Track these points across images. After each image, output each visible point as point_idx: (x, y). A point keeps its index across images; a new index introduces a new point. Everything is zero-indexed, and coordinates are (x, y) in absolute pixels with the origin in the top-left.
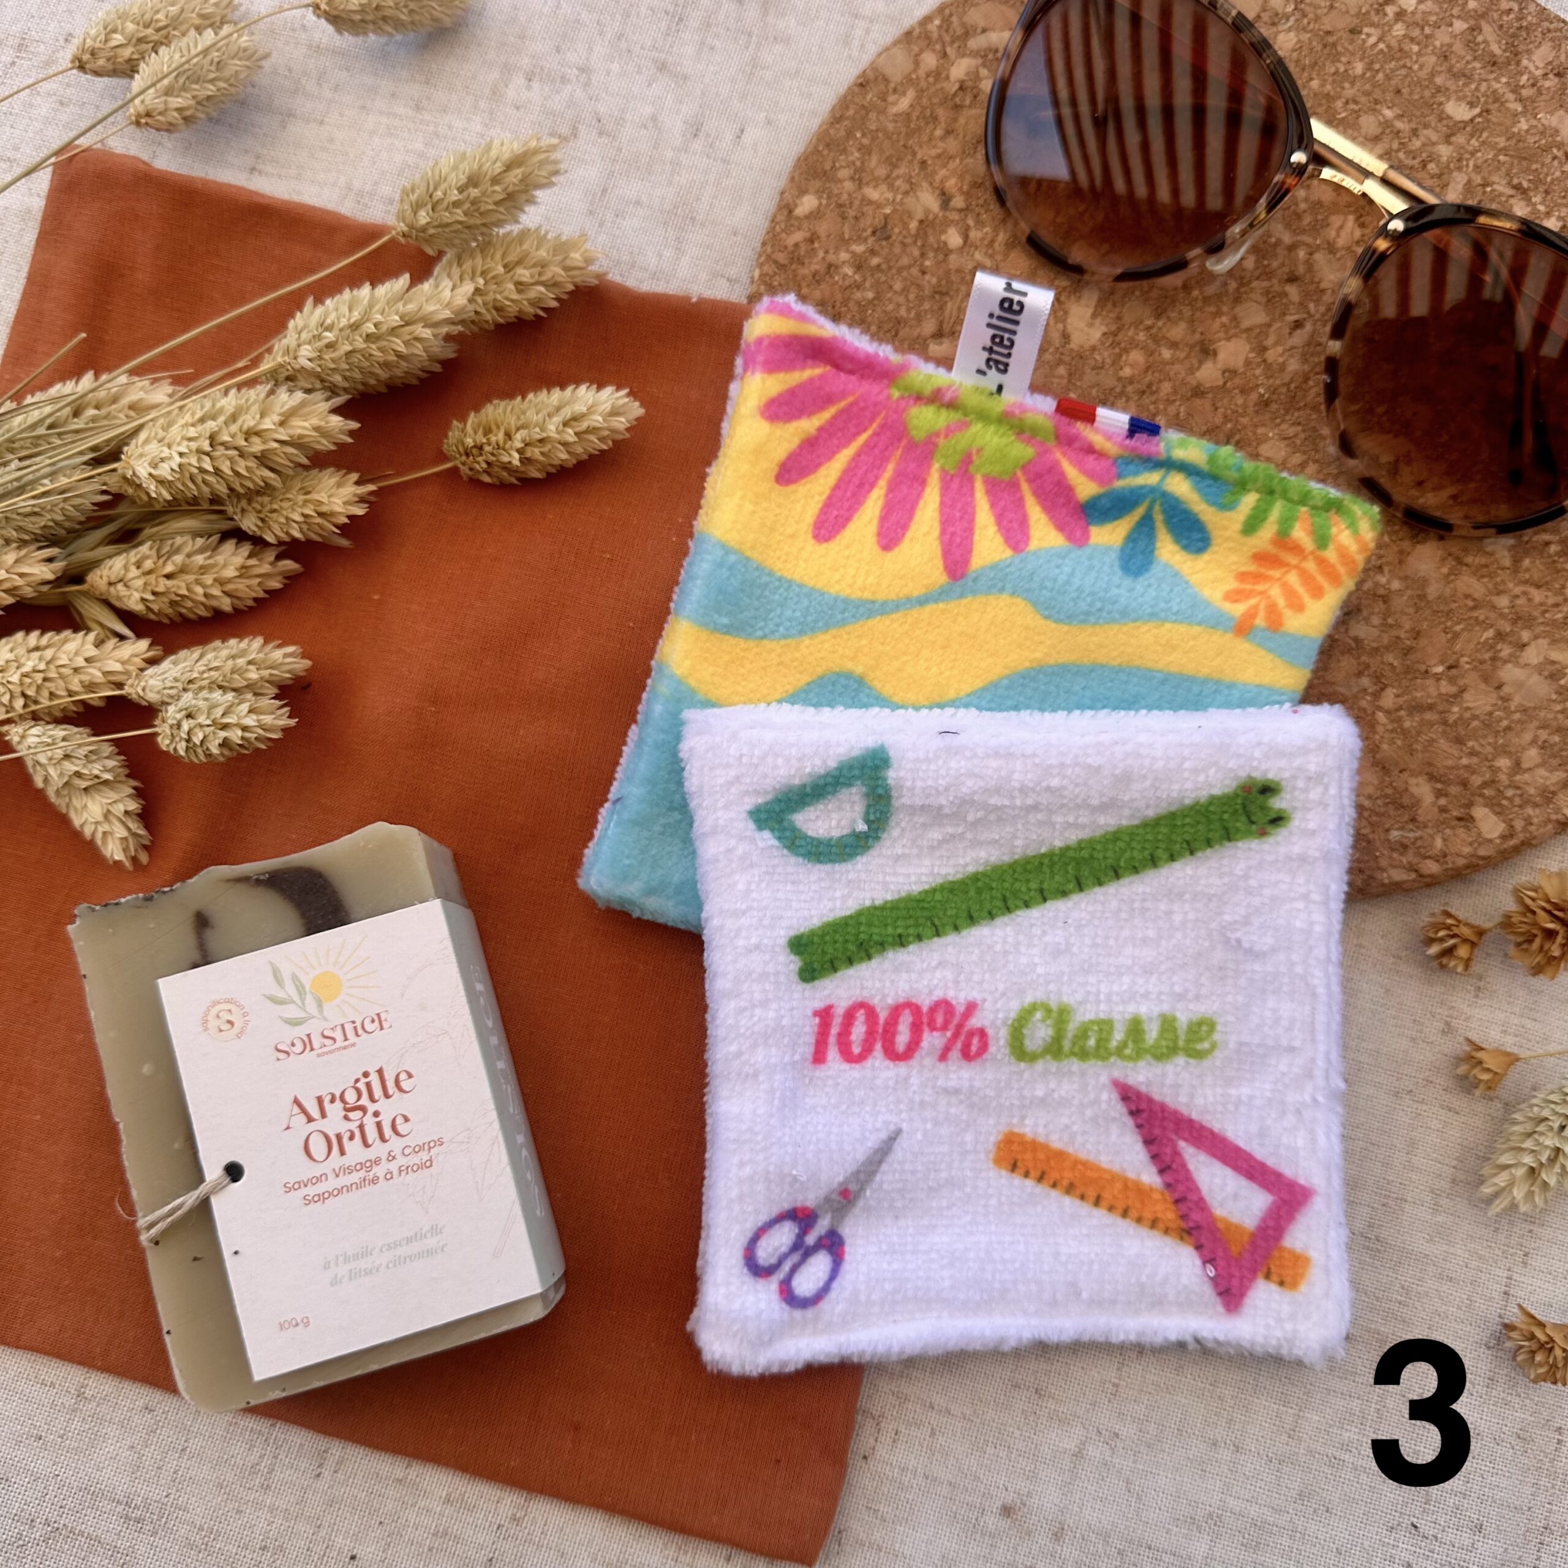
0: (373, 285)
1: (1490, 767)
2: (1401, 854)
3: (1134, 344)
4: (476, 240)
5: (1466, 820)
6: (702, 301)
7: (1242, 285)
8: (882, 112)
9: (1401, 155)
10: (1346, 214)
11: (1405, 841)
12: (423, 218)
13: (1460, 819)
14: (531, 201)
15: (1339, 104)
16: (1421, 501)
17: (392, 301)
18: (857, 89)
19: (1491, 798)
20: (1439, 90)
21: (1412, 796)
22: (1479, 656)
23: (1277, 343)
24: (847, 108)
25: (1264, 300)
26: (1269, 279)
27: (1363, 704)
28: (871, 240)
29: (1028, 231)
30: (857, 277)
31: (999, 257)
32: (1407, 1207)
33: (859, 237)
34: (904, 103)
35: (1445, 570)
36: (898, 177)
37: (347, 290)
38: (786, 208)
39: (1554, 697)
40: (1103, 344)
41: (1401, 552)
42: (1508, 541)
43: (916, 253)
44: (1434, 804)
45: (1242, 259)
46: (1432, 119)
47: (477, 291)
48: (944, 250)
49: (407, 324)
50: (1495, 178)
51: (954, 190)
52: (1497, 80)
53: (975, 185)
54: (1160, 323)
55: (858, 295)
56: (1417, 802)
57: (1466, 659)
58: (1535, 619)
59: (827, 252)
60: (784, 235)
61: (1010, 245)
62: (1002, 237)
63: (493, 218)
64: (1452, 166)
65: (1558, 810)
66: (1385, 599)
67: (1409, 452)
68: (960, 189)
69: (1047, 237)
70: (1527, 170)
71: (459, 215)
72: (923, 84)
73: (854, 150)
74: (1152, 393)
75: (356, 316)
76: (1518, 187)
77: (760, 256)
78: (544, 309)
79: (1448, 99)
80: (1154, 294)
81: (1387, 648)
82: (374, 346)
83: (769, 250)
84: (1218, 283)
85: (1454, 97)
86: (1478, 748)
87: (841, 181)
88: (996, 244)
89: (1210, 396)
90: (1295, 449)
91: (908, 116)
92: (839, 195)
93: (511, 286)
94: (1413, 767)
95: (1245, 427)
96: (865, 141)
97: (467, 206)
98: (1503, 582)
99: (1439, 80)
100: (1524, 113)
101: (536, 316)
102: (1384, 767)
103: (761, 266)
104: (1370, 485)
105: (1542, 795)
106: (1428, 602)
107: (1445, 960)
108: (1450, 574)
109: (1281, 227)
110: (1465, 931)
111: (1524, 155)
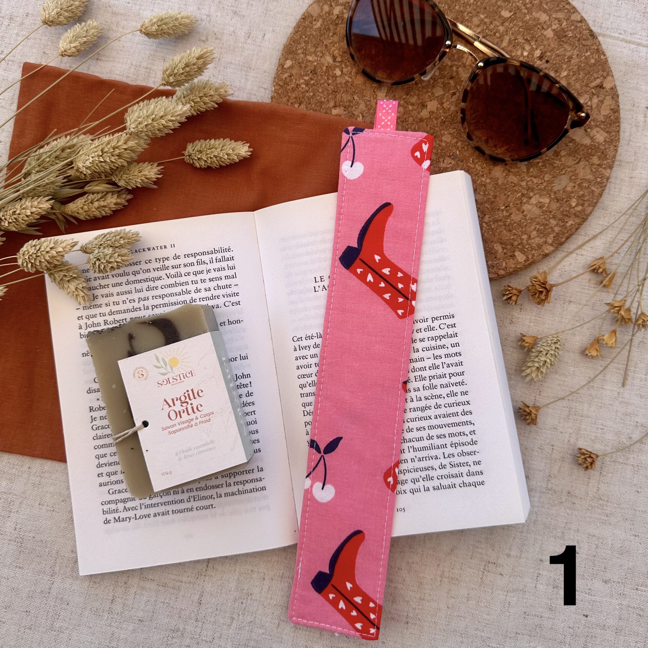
1: (520, 239)
2: (492, 269)
5: (513, 256)
7: (435, 81)
8: (312, 28)
9: (487, 31)
11: (493, 265)
13: (511, 256)
15: (466, 14)
16: (496, 152)
18: (302, 20)
19: (521, 249)
20: (499, 7)
21: (495, 250)
22: (516, 202)
23: (447, 101)
24: (299, 27)
25: (442, 86)
26: (444, 79)
28: (310, 75)
29: (362, 68)
30: (307, 88)
31: (353, 78)
33: (306, 74)
34: (318, 25)
35: (504, 174)
36: (318, 51)
38: (281, 65)
39: (541, 214)
41: (490, 170)
42: (526, 163)
43: (326, 78)
44: (502, 252)
45: (435, 72)
46: (497, 17)
48: (335, 77)
50: (519, 37)
51: (337, 55)
53: (344, 52)
54: (408, 97)
55: (307, 95)
56: (497, 252)
57: (512, 203)
58: (535, 188)
59: (296, 80)
60: (281, 75)
61: (357, 73)
62: (354, 70)
64: (504, 34)
65: (543, 251)
66: (485, 186)
67: (492, 135)
68: (339, 54)
69: (368, 70)
70: (529, 34)
72: (325, 17)
73: (303, 42)
74: (406, 122)
76: (526, 40)
77: (274, 82)
79: (502, 10)
80: (406, 87)
81: (486, 202)
83: (277, 81)
85: (504, 9)
86: (516, 233)
87: (299, 54)
88: (352, 73)
89: (425, 121)
90: (454, 137)
91: (320, 28)
92: (299, 59)
94: (495, 240)
95: (437, 131)
96: (306, 39)
98: (524, 177)
99: (499, 3)
100: (528, 13)
102: (485, 241)
103: (274, 86)
104: (478, 149)
105: (537, 247)
106: (499, 186)
107: (509, 301)
108: (506, 176)
109: (447, 59)
110: (515, 292)
111: (528, 28)
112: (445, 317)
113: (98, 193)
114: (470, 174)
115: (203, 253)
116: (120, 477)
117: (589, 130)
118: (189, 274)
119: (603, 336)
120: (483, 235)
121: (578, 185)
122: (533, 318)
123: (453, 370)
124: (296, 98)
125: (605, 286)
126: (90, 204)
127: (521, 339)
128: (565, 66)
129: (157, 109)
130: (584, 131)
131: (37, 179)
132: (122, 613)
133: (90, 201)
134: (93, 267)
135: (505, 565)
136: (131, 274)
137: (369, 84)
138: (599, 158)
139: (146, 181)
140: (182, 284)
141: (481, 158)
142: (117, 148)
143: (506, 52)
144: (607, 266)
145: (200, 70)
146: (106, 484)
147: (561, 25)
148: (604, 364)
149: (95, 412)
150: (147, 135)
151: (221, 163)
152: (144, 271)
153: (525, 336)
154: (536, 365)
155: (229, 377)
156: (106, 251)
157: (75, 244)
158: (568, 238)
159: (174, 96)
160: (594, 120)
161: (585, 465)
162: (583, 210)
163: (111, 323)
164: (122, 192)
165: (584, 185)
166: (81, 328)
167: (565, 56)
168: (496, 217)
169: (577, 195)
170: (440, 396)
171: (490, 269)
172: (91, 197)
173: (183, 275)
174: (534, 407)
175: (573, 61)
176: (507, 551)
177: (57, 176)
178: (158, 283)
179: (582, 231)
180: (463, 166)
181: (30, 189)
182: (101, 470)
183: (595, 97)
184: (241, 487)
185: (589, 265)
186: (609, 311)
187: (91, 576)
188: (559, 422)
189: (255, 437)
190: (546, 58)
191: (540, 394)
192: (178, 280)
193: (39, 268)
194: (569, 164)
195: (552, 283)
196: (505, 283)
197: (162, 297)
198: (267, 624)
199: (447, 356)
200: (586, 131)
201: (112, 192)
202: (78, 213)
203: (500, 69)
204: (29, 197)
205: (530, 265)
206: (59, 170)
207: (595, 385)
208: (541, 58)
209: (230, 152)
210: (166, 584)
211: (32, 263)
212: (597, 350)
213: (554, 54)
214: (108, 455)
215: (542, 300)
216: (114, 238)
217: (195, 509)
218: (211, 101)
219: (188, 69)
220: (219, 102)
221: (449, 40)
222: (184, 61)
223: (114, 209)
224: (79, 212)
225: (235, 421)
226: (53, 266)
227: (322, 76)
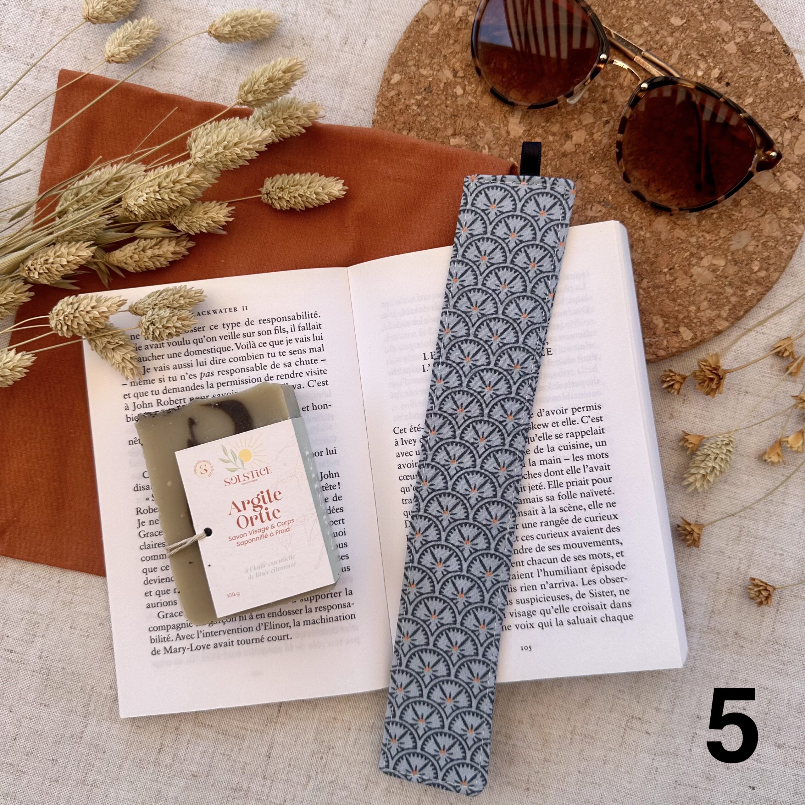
1: (687, 310)
2: (650, 348)
3: (537, 134)
5: (677, 333)
7: (583, 105)
8: (427, 33)
9: (651, 43)
11: (651, 343)
13: (674, 332)
15: (625, 20)
16: (659, 198)
18: (415, 23)
19: (688, 323)
20: (668, 12)
21: (654, 324)
22: (683, 264)
23: (597, 132)
24: (411, 32)
25: (592, 112)
26: (595, 102)
28: (424, 93)
29: (490, 86)
30: (419, 110)
31: (479, 98)
33: (419, 92)
34: (436, 29)
35: (669, 227)
36: (434, 63)
38: (387, 80)
39: (714, 279)
40: (524, 135)
41: (650, 221)
42: (697, 213)
43: (443, 98)
44: (663, 327)
45: (582, 97)
46: (664, 25)
48: (455, 96)
50: (692, 52)
51: (459, 68)
52: (693, 6)
53: (468, 65)
54: (548, 125)
55: (419, 119)
56: (656, 326)
57: (677, 265)
58: (707, 246)
59: (405, 99)
60: (386, 93)
61: (483, 93)
62: (480, 89)
64: (673, 47)
65: (715, 327)
66: (643, 241)
67: (654, 177)
68: (461, 68)
69: (498, 88)
70: (706, 48)
72: (444, 19)
73: (415, 51)
76: (702, 55)
77: (377, 102)
79: (672, 16)
80: (546, 111)
81: (644, 262)
83: (381, 100)
85: (674, 15)
86: (682, 303)
87: (410, 66)
88: (478, 92)
89: (570, 156)
90: (606, 178)
91: (437, 35)
92: (409, 73)
94: (655, 311)
95: (584, 169)
96: (420, 47)
98: (694, 231)
99: (668, 7)
100: (705, 21)
102: (643, 312)
103: (377, 107)
104: (636, 194)
105: (709, 321)
106: (662, 242)
107: (670, 390)
108: (671, 229)
109: (600, 78)
110: (678, 378)
111: (704, 40)
112: (589, 408)
113: (152, 239)
114: (625, 225)
115: (283, 319)
116: (173, 597)
117: (778, 174)
118: (264, 344)
119: (788, 437)
120: (639, 305)
121: (762, 243)
122: (699, 412)
123: (596, 475)
124: (404, 123)
125: (791, 374)
126: (142, 253)
127: (684, 438)
128: (750, 91)
129: (230, 135)
130: (772, 175)
131: (75, 220)
132: (171, 765)
133: (141, 248)
134: (146, 333)
135: (653, 722)
136: (191, 342)
137: (498, 106)
138: (790, 210)
139: (213, 224)
140: (255, 357)
141: (640, 206)
142: (178, 182)
143: (676, 71)
144: (795, 349)
145: (287, 86)
146: (155, 606)
147: (747, 38)
148: (787, 473)
149: (143, 515)
150: (216, 167)
151: (308, 204)
152: (209, 340)
153: (688, 435)
154: (702, 472)
155: (313, 475)
156: (162, 312)
157: (123, 302)
158: (747, 312)
159: (251, 117)
160: (785, 162)
161: (759, 600)
162: (768, 277)
163: (166, 403)
164: (183, 238)
165: (770, 244)
166: (127, 408)
167: (751, 77)
168: (657, 281)
169: (761, 256)
170: (579, 508)
171: (647, 349)
172: (143, 243)
173: (257, 345)
174: (697, 525)
175: (760, 85)
176: (655, 705)
177: (101, 216)
178: (226, 355)
179: (764, 303)
180: (617, 215)
181: (67, 232)
182: (149, 588)
183: (788, 131)
184: (324, 614)
185: (772, 347)
186: (795, 406)
187: (134, 719)
188: (727, 545)
189: (343, 551)
190: (727, 80)
191: (704, 509)
192: (251, 352)
193: (76, 331)
194: (751, 216)
195: (724, 367)
196: (665, 366)
197: (230, 372)
198: (353, 785)
199: (590, 457)
200: (774, 175)
201: (171, 237)
202: (126, 263)
203: (667, 92)
204: (64, 241)
205: (698, 344)
206: (104, 209)
207: (774, 499)
208: (719, 79)
209: (319, 191)
210: (227, 731)
211: (68, 325)
212: (779, 455)
213: (737, 75)
214: (159, 570)
215: (713, 390)
216: (172, 297)
217: (266, 640)
218: (298, 125)
219: (271, 85)
220: (307, 126)
221: (605, 53)
222: (267, 75)
223: (171, 260)
224: (128, 262)
225: (321, 533)
226: (94, 329)
227: (438, 94)
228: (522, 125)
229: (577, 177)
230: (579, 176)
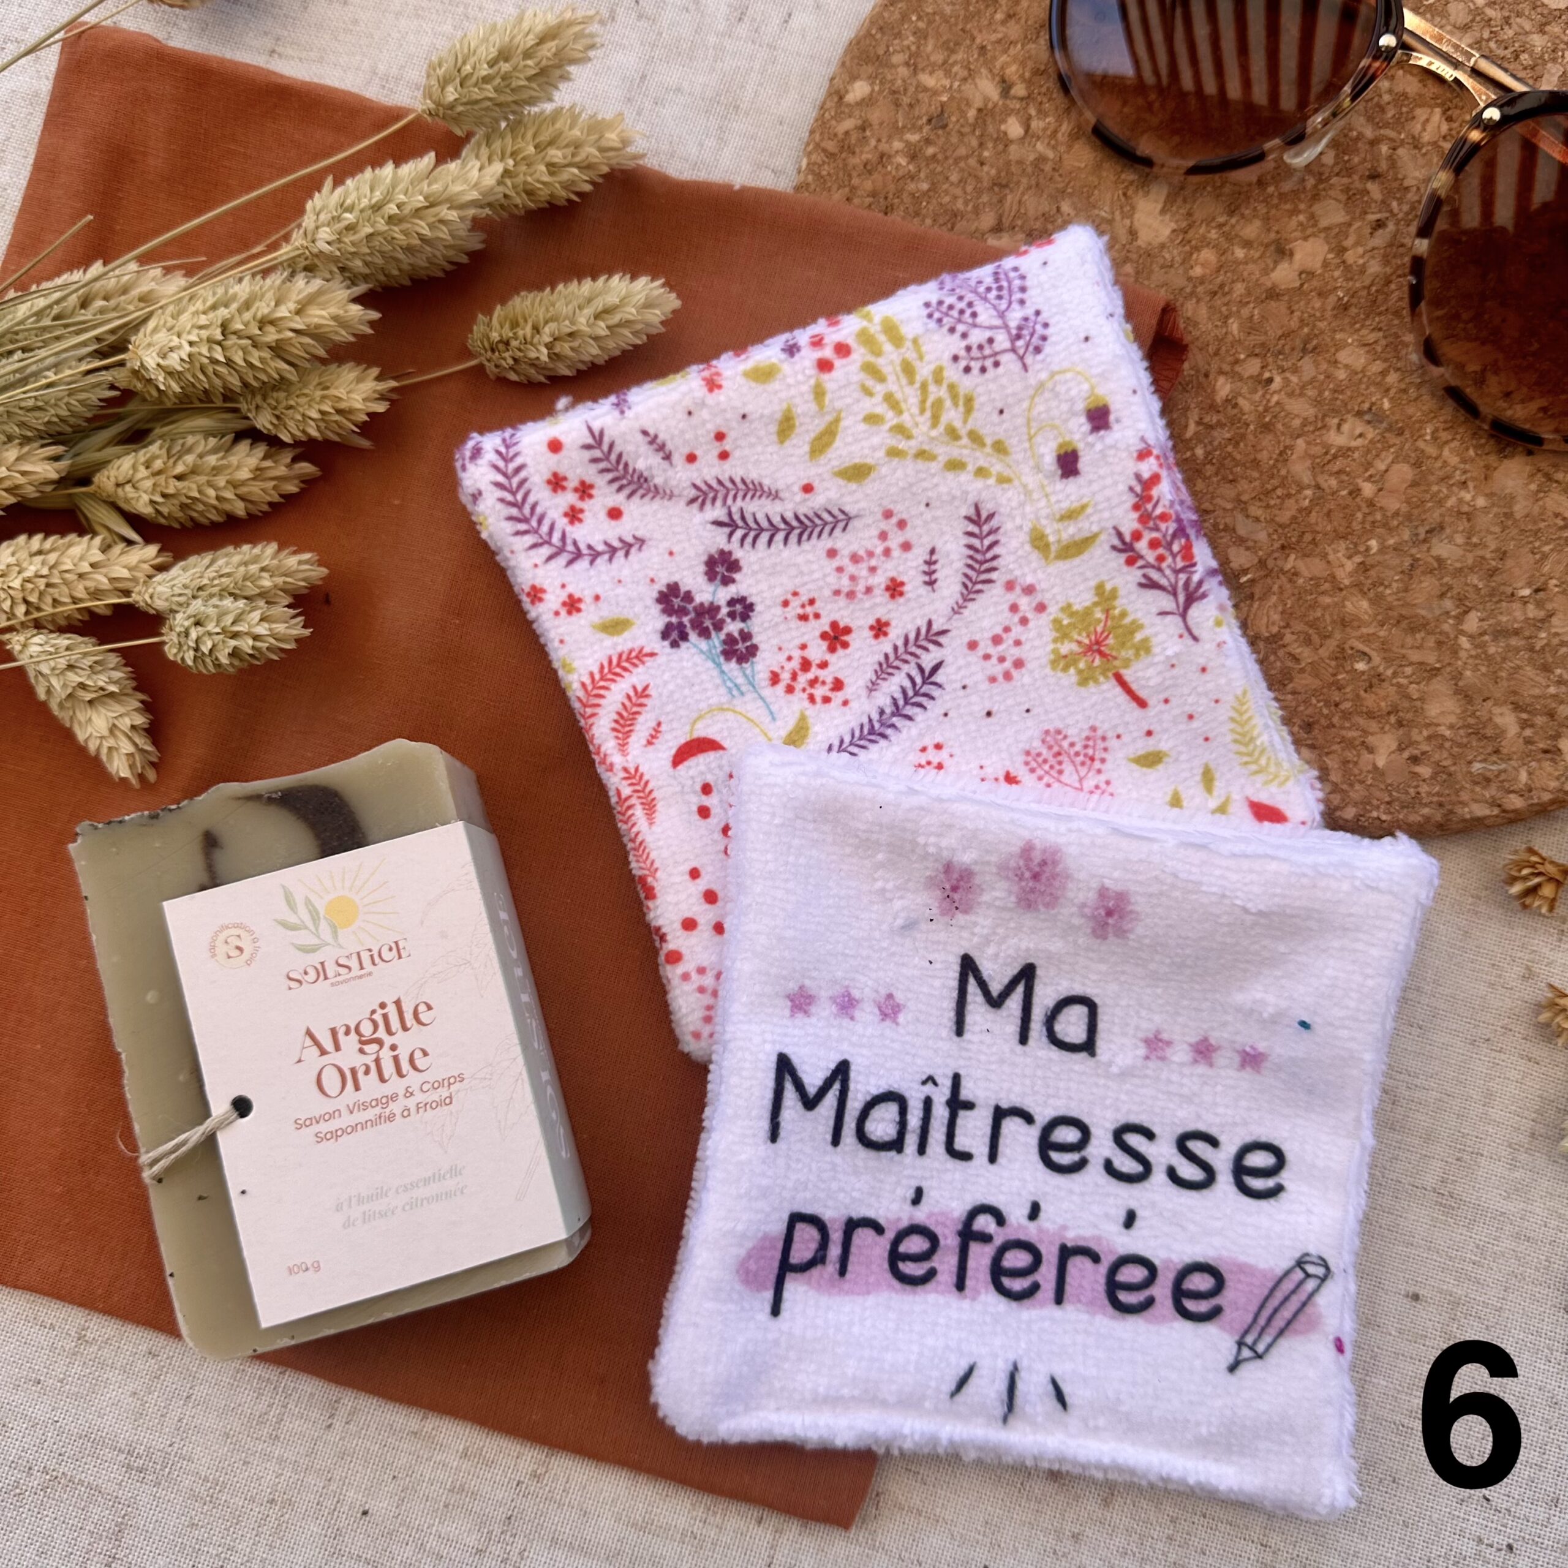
0: (397, 164)
2: (1484, 788)
3: (1205, 242)
4: (507, 119)
5: (1553, 753)
6: (744, 190)
7: (1321, 181)
10: (1432, 107)
11: (1488, 774)
12: (451, 94)
13: (1546, 752)
14: (566, 77)
16: (1509, 413)
17: (415, 182)
21: (1496, 726)
23: (1357, 244)
25: (1343, 197)
26: (1350, 176)
27: (1446, 627)
28: (926, 129)
29: (1093, 120)
30: (911, 167)
31: (1062, 149)
32: (1483, 1161)
33: (914, 126)
35: (1533, 487)
36: (955, 63)
37: (369, 169)
38: (837, 94)
40: (1172, 241)
41: (1487, 467)
43: (974, 143)
44: (1519, 735)
45: (1321, 154)
46: (1526, 7)
47: (506, 173)
48: (1004, 141)
49: (432, 205)
51: (1015, 78)
53: (1037, 72)
54: (1233, 221)
55: (912, 186)
56: (1501, 733)
57: (1554, 582)
59: (879, 140)
60: (833, 122)
61: (1074, 136)
62: (1065, 128)
63: (525, 95)
64: (1546, 57)
66: (1469, 517)
67: (1496, 361)
68: (1022, 76)
69: (1115, 127)
71: (489, 91)
73: (909, 33)
74: (1225, 294)
75: (378, 196)
77: (808, 144)
78: (578, 194)
80: (1227, 190)
81: (1471, 569)
82: (396, 229)
83: (817, 137)
84: (1295, 179)
87: (895, 67)
88: (1060, 135)
89: (1286, 298)
90: (1376, 356)
93: (543, 168)
94: (1498, 695)
95: (1322, 332)
96: (921, 25)
97: (498, 80)
101: (569, 201)
102: (1465, 694)
103: (809, 154)
104: (1454, 394)
106: (1516, 520)
107: (1529, 900)
108: (1539, 491)
109: (1362, 120)
110: (1550, 870)
124: (874, 194)
137: (1110, 172)
141: (1461, 430)
168: (1504, 619)
171: (1480, 788)
180: (1401, 449)
196: (1521, 838)
227: (962, 134)
228: (1168, 217)
229: (1304, 350)
230: (1310, 347)
